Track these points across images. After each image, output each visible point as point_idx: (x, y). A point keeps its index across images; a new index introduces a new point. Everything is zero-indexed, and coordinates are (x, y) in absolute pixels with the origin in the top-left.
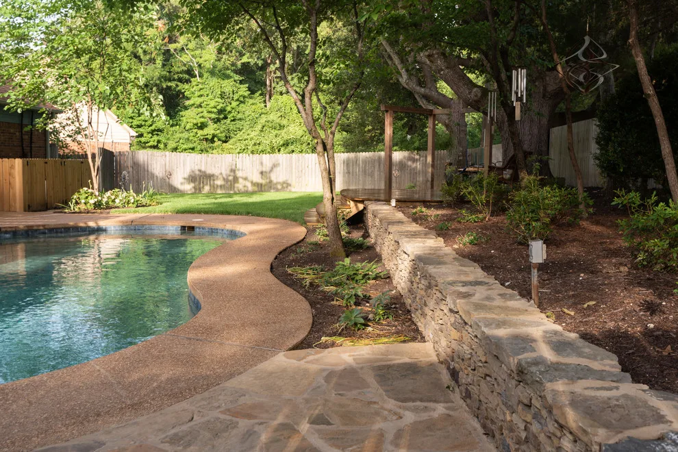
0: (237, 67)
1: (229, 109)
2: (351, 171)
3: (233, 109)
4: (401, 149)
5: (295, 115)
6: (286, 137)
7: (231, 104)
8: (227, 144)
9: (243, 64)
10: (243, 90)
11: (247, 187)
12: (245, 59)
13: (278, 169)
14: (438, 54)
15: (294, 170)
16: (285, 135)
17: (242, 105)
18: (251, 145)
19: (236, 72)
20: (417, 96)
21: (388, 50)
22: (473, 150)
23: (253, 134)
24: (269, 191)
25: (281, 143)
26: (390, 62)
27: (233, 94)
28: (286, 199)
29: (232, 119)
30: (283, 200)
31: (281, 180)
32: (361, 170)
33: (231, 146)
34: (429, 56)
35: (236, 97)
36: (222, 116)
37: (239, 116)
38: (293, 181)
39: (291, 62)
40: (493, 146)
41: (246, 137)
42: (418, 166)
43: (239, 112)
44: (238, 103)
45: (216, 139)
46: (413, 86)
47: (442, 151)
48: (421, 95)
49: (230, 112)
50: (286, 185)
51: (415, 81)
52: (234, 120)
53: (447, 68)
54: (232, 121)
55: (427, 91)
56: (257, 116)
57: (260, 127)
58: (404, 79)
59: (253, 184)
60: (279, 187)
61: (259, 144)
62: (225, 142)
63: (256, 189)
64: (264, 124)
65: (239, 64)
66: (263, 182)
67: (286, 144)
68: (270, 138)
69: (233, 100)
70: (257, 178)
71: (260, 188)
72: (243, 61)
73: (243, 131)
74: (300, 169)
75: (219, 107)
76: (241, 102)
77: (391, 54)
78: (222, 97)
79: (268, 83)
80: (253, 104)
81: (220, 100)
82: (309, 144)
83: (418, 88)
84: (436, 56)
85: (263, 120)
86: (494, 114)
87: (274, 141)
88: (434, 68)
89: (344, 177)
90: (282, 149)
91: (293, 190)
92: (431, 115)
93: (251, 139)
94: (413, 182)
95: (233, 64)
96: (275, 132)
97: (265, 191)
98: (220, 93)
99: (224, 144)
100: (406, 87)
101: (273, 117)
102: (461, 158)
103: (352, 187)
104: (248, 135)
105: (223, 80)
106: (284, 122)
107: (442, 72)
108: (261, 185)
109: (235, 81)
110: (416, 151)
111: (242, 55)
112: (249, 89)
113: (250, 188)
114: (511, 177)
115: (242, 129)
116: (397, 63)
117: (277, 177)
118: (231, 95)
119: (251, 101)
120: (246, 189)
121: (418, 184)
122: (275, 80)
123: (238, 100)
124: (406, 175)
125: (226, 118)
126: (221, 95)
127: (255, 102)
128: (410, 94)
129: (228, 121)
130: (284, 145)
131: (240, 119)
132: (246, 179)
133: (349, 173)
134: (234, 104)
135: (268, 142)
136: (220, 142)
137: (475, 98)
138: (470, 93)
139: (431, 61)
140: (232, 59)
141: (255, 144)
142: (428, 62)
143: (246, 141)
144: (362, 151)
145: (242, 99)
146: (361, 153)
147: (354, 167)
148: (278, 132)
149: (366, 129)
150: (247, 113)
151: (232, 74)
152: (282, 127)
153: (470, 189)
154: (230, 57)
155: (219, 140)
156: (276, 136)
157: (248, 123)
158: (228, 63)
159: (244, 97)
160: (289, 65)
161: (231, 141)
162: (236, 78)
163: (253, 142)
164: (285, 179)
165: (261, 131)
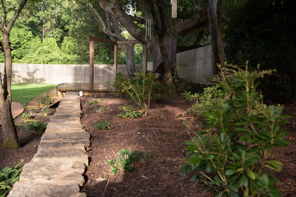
0: (26, 23)
1: (22, 42)
2: (77, 73)
3: (24, 43)
4: (104, 63)
5: (56, 47)
6: (51, 57)
7: (23, 41)
8: (21, 60)
9: (29, 22)
10: (30, 34)
11: (20, 81)
12: (30, 19)
13: (38, 72)
14: (117, 8)
15: (46, 73)
16: (50, 56)
17: (29, 41)
18: (33, 61)
19: (26, 25)
20: (111, 38)
21: (96, 14)
22: (138, 64)
23: (34, 55)
24: (32, 83)
25: (49, 60)
26: (98, 21)
27: (25, 36)
28: (35, 88)
29: (24, 47)
30: (34, 88)
31: (39, 77)
32: (83, 74)
33: (23, 61)
34: (113, 9)
35: (26, 38)
36: (18, 46)
37: (28, 46)
38: (46, 78)
39: (55, 23)
40: (148, 63)
41: (30, 57)
42: (112, 72)
43: (27, 45)
44: (27, 40)
45: (15, 57)
46: (108, 32)
47: (123, 65)
48: (113, 36)
49: (23, 44)
50: (42, 80)
51: (110, 30)
52: (25, 48)
53: (123, 16)
54: (23, 49)
55: (116, 35)
56: (37, 47)
57: (38, 52)
58: (104, 29)
59: (24, 79)
60: (39, 81)
61: (37, 60)
62: (20, 59)
63: (25, 82)
64: (40, 51)
65: (28, 21)
66: (29, 78)
67: (51, 61)
68: (43, 57)
69: (24, 38)
70: (25, 76)
71: (28, 81)
72: (29, 20)
73: (29, 54)
74: (50, 72)
75: (16, 42)
76: (29, 39)
77: (98, 16)
78: (19, 37)
79: (43, 32)
80: (35, 41)
81: (17, 38)
82: (62, 61)
83: (111, 33)
84: (117, 9)
85: (40, 49)
86: (149, 35)
87: (45, 59)
88: (115, 16)
89: (74, 76)
90: (49, 63)
91: (46, 83)
92: (115, 44)
93: (33, 58)
94: (109, 80)
95: (24, 22)
96: (45, 55)
97: (30, 83)
98: (17, 35)
99: (19, 60)
100: (106, 32)
101: (45, 48)
102: (132, 68)
103: (79, 82)
104: (32, 56)
105: (19, 28)
106: (51, 50)
107: (120, 19)
108: (28, 80)
109: (25, 29)
110: (111, 65)
111: (29, 17)
112: (33, 33)
113: (22, 82)
114: (159, 77)
115: (29, 53)
116: (100, 20)
117: (38, 76)
118: (23, 36)
119: (34, 40)
120: (19, 82)
121: (112, 80)
122: (47, 31)
123: (27, 39)
124: (106, 76)
125: (20, 47)
126: (18, 36)
127: (36, 40)
128: (108, 37)
129: (21, 49)
130: (50, 61)
131: (28, 48)
132: (19, 76)
133: (76, 74)
134: (25, 41)
135: (42, 59)
136: (17, 59)
137: (138, 34)
138: (135, 31)
139: (114, 12)
140: (24, 19)
141: (35, 60)
142: (112, 13)
143: (31, 59)
144: (84, 64)
145: (29, 38)
146: (83, 65)
147: (79, 71)
148: (47, 55)
149: (86, 53)
150: (32, 45)
151: (24, 26)
152: (49, 52)
153: (131, 87)
154: (23, 18)
155: (16, 57)
156: (46, 57)
157: (32, 50)
158: (22, 21)
159: (30, 38)
160: (54, 24)
161: (23, 58)
162: (26, 28)
163: (34, 59)
164: (41, 77)
165: (39, 54)
